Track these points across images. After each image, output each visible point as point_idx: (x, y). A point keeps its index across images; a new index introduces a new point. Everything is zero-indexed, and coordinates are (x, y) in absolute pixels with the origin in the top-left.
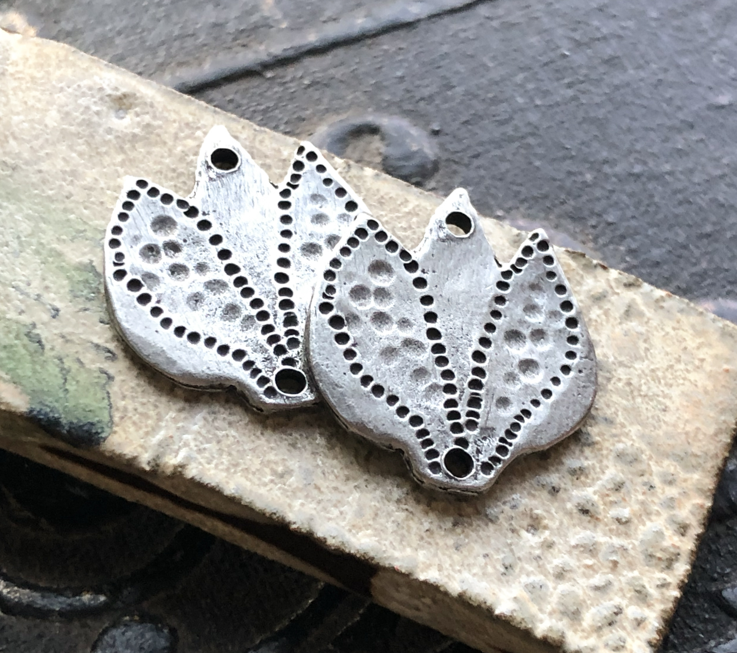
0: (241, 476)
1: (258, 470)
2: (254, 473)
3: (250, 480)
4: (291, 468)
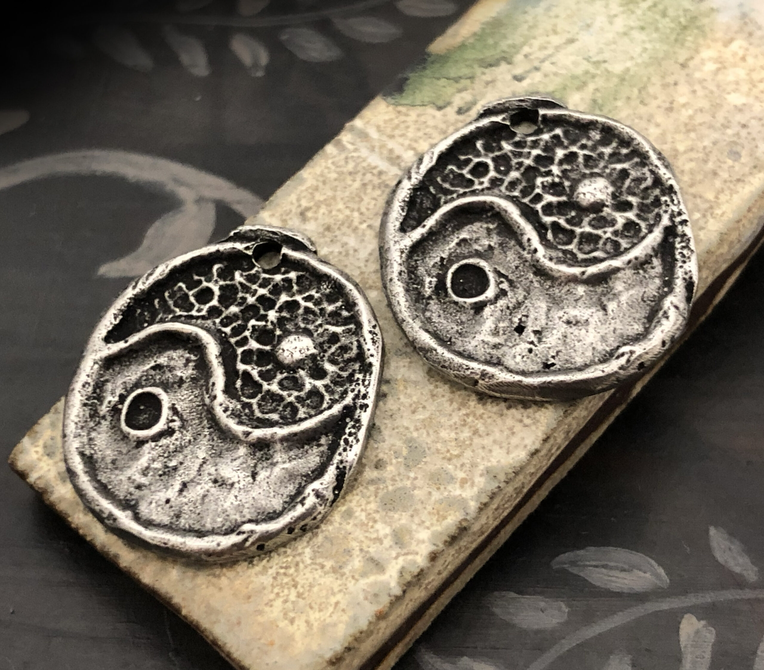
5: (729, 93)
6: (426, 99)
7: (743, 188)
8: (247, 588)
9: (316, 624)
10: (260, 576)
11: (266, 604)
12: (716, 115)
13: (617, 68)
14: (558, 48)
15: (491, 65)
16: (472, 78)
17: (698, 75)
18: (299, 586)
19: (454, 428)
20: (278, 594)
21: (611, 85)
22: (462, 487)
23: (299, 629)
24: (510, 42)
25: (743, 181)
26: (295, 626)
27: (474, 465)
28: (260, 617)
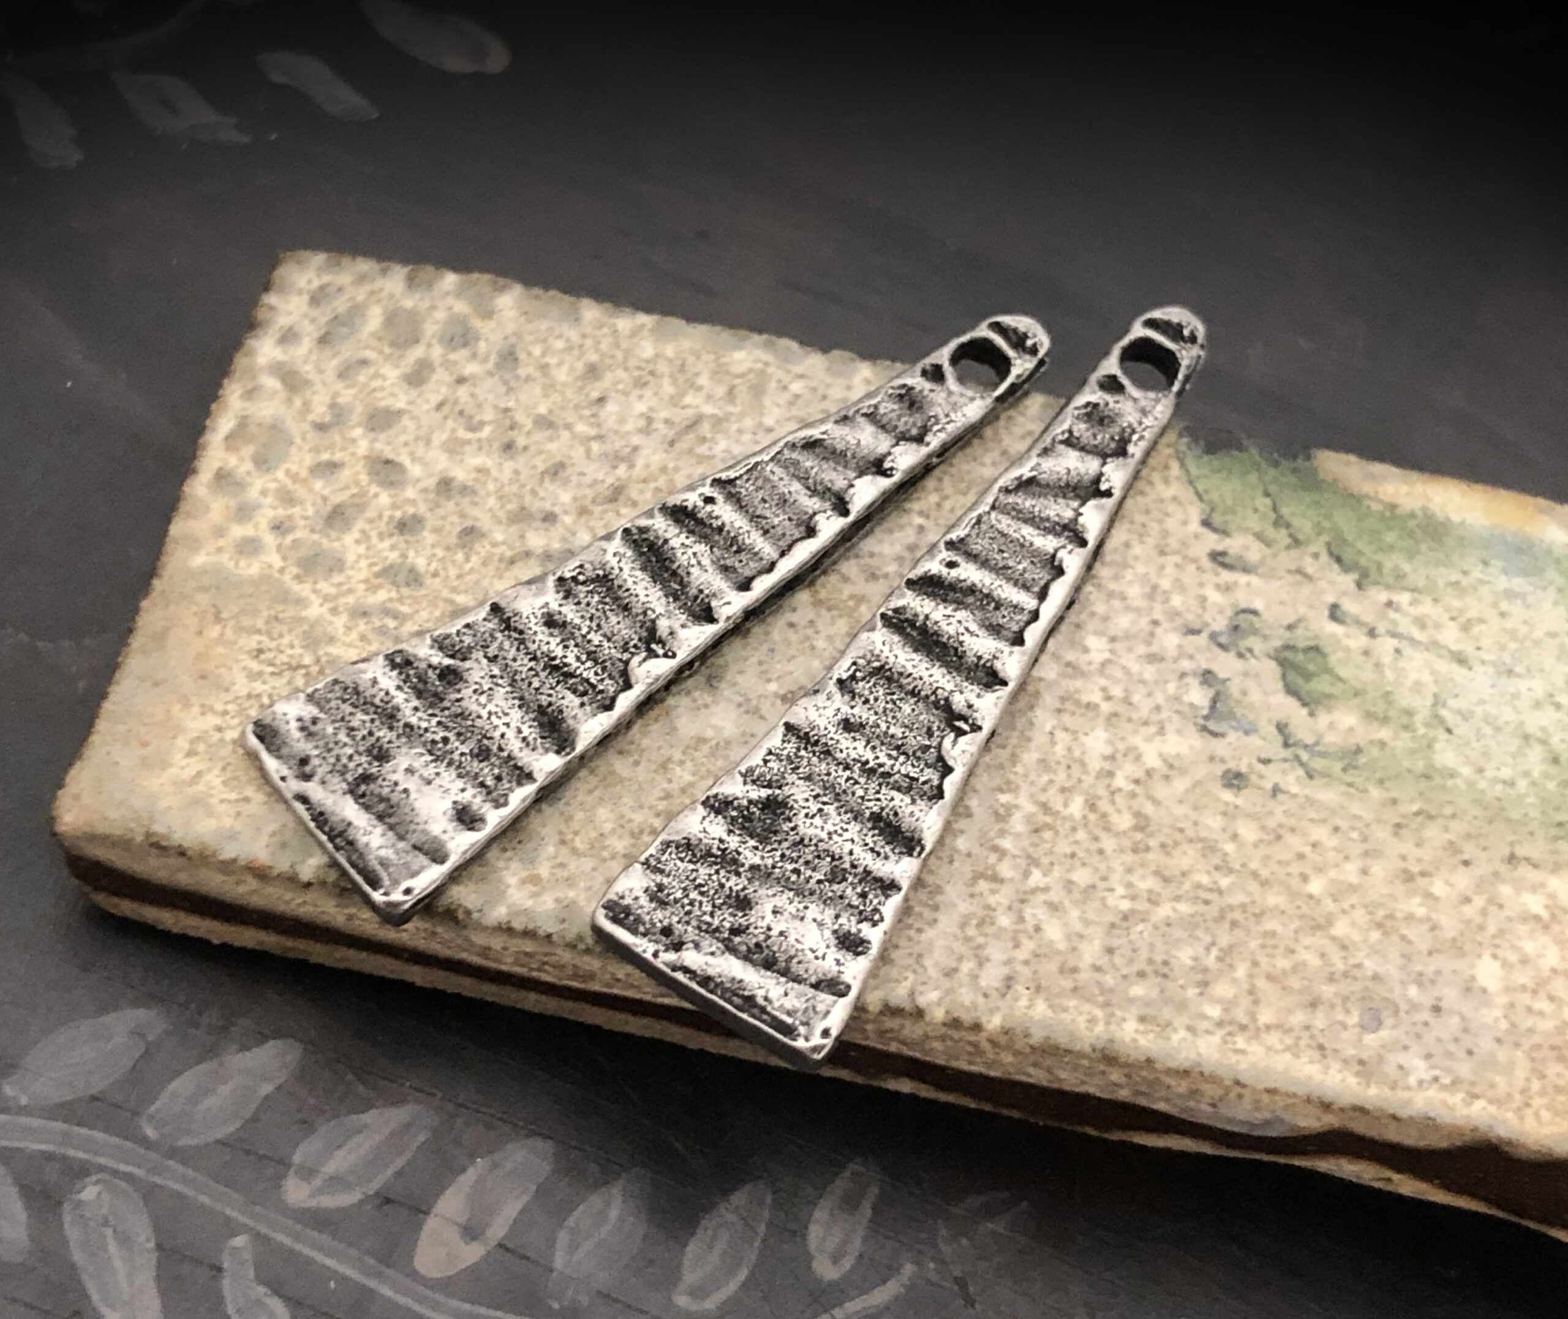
5: (1495, 956)
6: (1214, 496)
7: (1311, 1062)
8: (217, 667)
9: (200, 788)
10: (244, 674)
11: (203, 706)
12: (1435, 955)
13: (1446, 755)
14: (1434, 646)
15: (1339, 560)
16: (1296, 542)
17: (1505, 891)
19: (622, 823)
20: (225, 713)
21: (1406, 764)
22: (523, 882)
23: (183, 768)
24: (1406, 567)
25: (1324, 1057)
26: (184, 762)
27: (570, 882)
28: (178, 706)
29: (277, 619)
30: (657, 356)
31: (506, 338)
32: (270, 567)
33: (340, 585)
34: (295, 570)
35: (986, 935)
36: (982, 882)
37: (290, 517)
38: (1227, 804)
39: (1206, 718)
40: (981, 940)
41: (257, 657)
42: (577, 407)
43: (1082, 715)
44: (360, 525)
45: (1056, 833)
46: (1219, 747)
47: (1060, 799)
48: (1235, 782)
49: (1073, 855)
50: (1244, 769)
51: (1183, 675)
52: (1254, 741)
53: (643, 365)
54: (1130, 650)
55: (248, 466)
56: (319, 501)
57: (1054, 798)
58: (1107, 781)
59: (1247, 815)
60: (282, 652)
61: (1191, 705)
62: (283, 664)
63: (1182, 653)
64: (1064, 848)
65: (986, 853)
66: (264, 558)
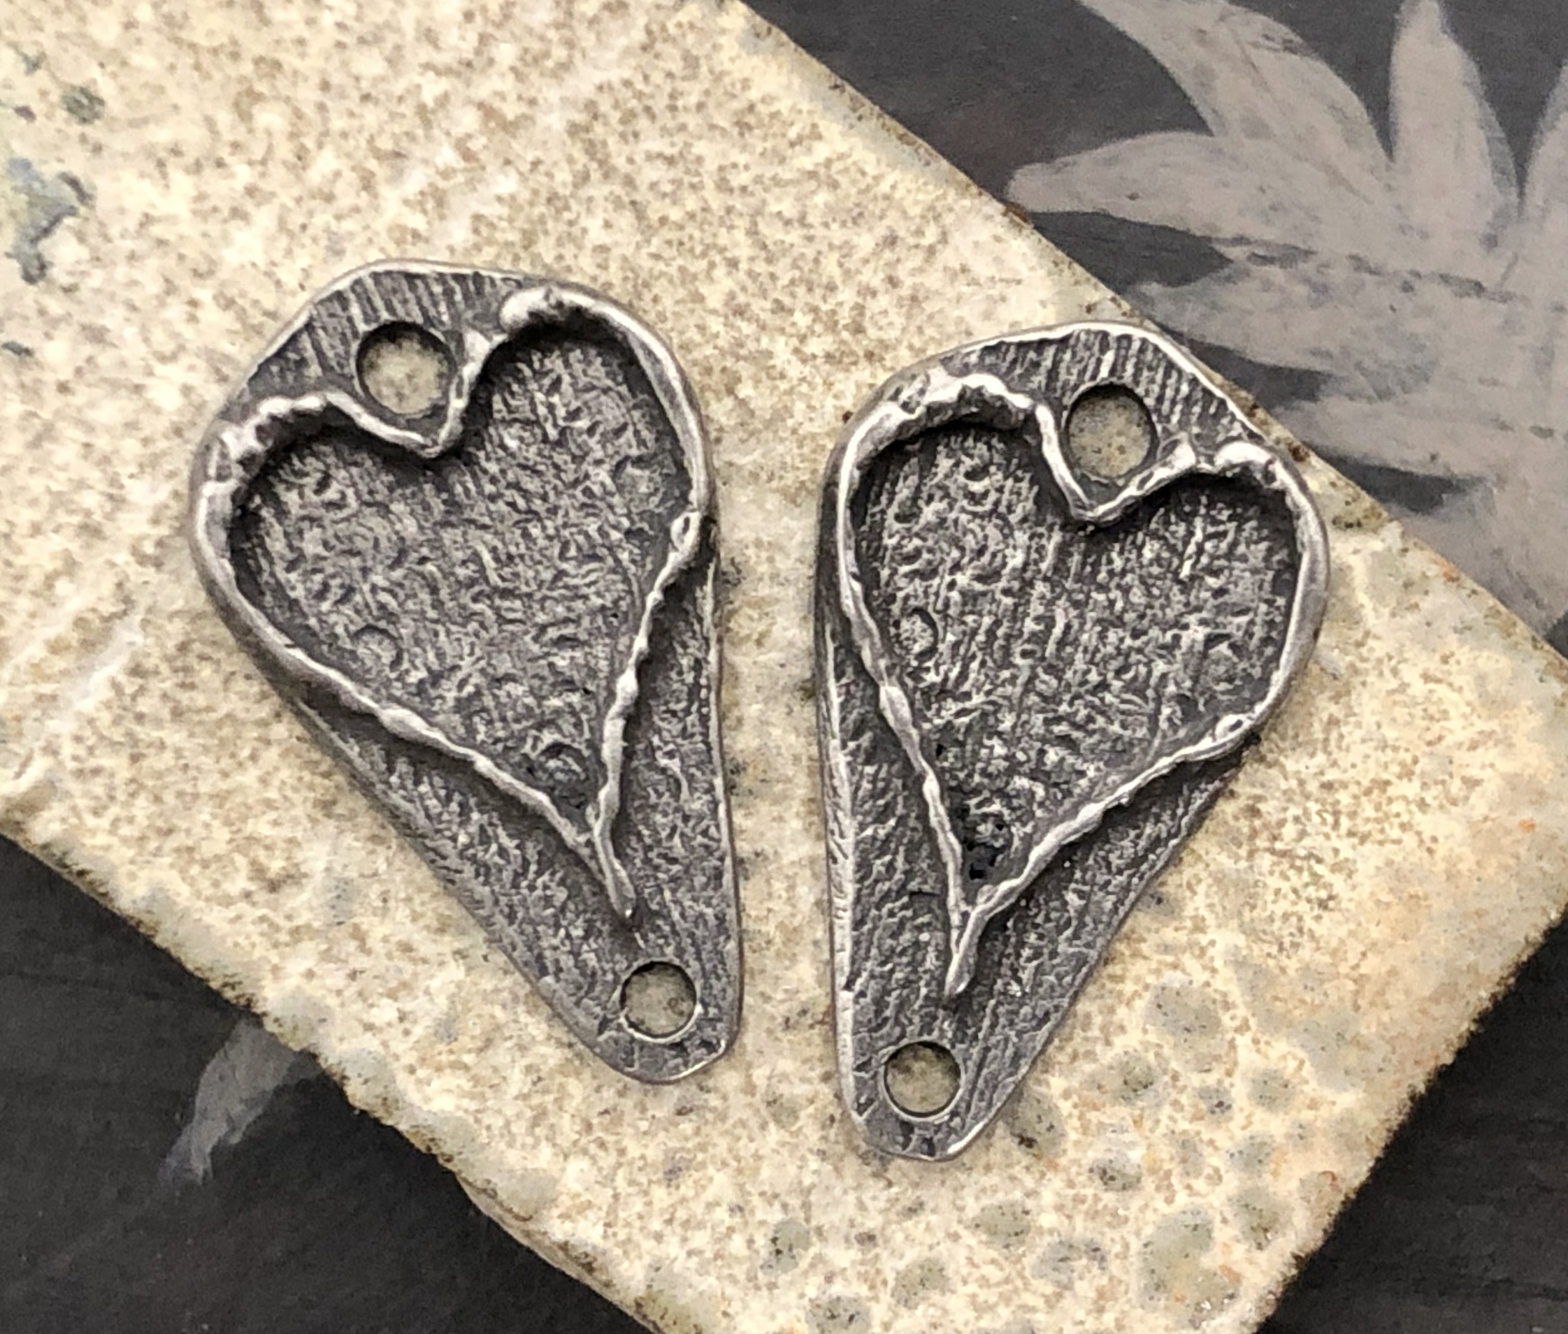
0: (172, 866)
1: (218, 858)
2: (205, 864)
3: (192, 882)
4: (303, 869)
8: (1388, 905)
9: (1480, 725)
10: (1357, 878)
11: (1431, 852)
18: (1385, 776)
20: (1403, 827)
23: (1491, 766)
26: (1488, 774)
28: (1463, 867)
29: (1281, 949)
30: (566, 1157)
31: (772, 1286)
32: (1256, 1041)
33: (1175, 967)
34: (1226, 1018)
35: (542, 38)
36: (510, 116)
37: (1197, 1117)
38: (114, 76)
39: (72, 212)
40: (552, 34)
41: (1331, 897)
42: (723, 1117)
43: (243, 295)
44: (1107, 1056)
45: (371, 140)
46: (77, 164)
47: (339, 188)
48: (85, 101)
49: (366, 98)
50: (62, 114)
51: (69, 290)
52: (22, 150)
53: (593, 1148)
54: (123, 364)
55: (1222, 1234)
56: (1148, 1124)
57: (347, 194)
58: (262, 185)
59: (94, 46)
60: (1295, 891)
61: (81, 238)
62: (1300, 870)
63: (51, 324)
64: (372, 116)
65: (483, 157)
66: (1260, 1063)
